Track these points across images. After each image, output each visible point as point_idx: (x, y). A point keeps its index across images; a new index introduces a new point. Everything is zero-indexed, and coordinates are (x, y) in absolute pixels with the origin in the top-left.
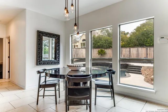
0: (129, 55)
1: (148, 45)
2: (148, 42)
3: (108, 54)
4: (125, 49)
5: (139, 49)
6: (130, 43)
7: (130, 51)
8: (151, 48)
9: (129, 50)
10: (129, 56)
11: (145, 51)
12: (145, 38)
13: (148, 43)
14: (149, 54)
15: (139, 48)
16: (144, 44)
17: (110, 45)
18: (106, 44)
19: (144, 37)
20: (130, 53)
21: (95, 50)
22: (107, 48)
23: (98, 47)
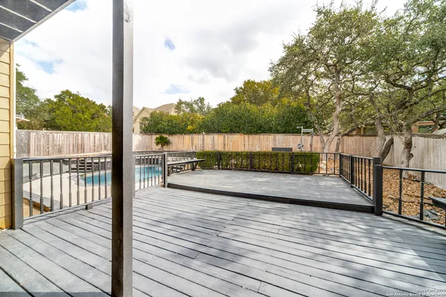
3: (173, 144)
4: (197, 136)
7: (203, 140)
15: (215, 136)
17: (175, 129)
18: (169, 127)
20: (203, 144)
21: (154, 137)
22: (172, 133)
23: (158, 132)
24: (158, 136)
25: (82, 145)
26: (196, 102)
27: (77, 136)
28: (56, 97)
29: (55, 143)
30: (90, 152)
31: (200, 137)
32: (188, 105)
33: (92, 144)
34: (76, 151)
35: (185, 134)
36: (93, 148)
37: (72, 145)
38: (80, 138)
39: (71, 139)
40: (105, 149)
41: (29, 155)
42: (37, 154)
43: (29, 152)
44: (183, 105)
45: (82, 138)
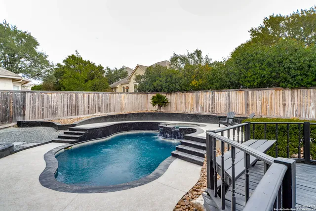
0: (211, 106)
1: (249, 84)
2: (249, 79)
3: (172, 104)
4: (204, 93)
5: (231, 94)
6: (214, 81)
7: (213, 98)
8: (255, 92)
9: (211, 96)
10: (212, 108)
11: (244, 98)
12: (243, 70)
13: (249, 81)
14: (252, 105)
15: (231, 92)
16: (240, 82)
17: (175, 86)
18: (167, 84)
19: (239, 67)
20: (213, 103)
21: (150, 96)
22: (171, 91)
23: (155, 90)
24: (155, 95)
25: (77, 107)
26: (191, 56)
27: (71, 96)
28: (64, 61)
29: (50, 104)
30: (84, 114)
31: (209, 94)
32: (184, 59)
33: (86, 105)
34: (70, 113)
35: (187, 91)
36: (87, 109)
37: (66, 106)
38: (74, 99)
39: (66, 100)
40: (99, 111)
41: (24, 119)
42: (32, 117)
43: (24, 115)
44: (178, 60)
45: (77, 98)
